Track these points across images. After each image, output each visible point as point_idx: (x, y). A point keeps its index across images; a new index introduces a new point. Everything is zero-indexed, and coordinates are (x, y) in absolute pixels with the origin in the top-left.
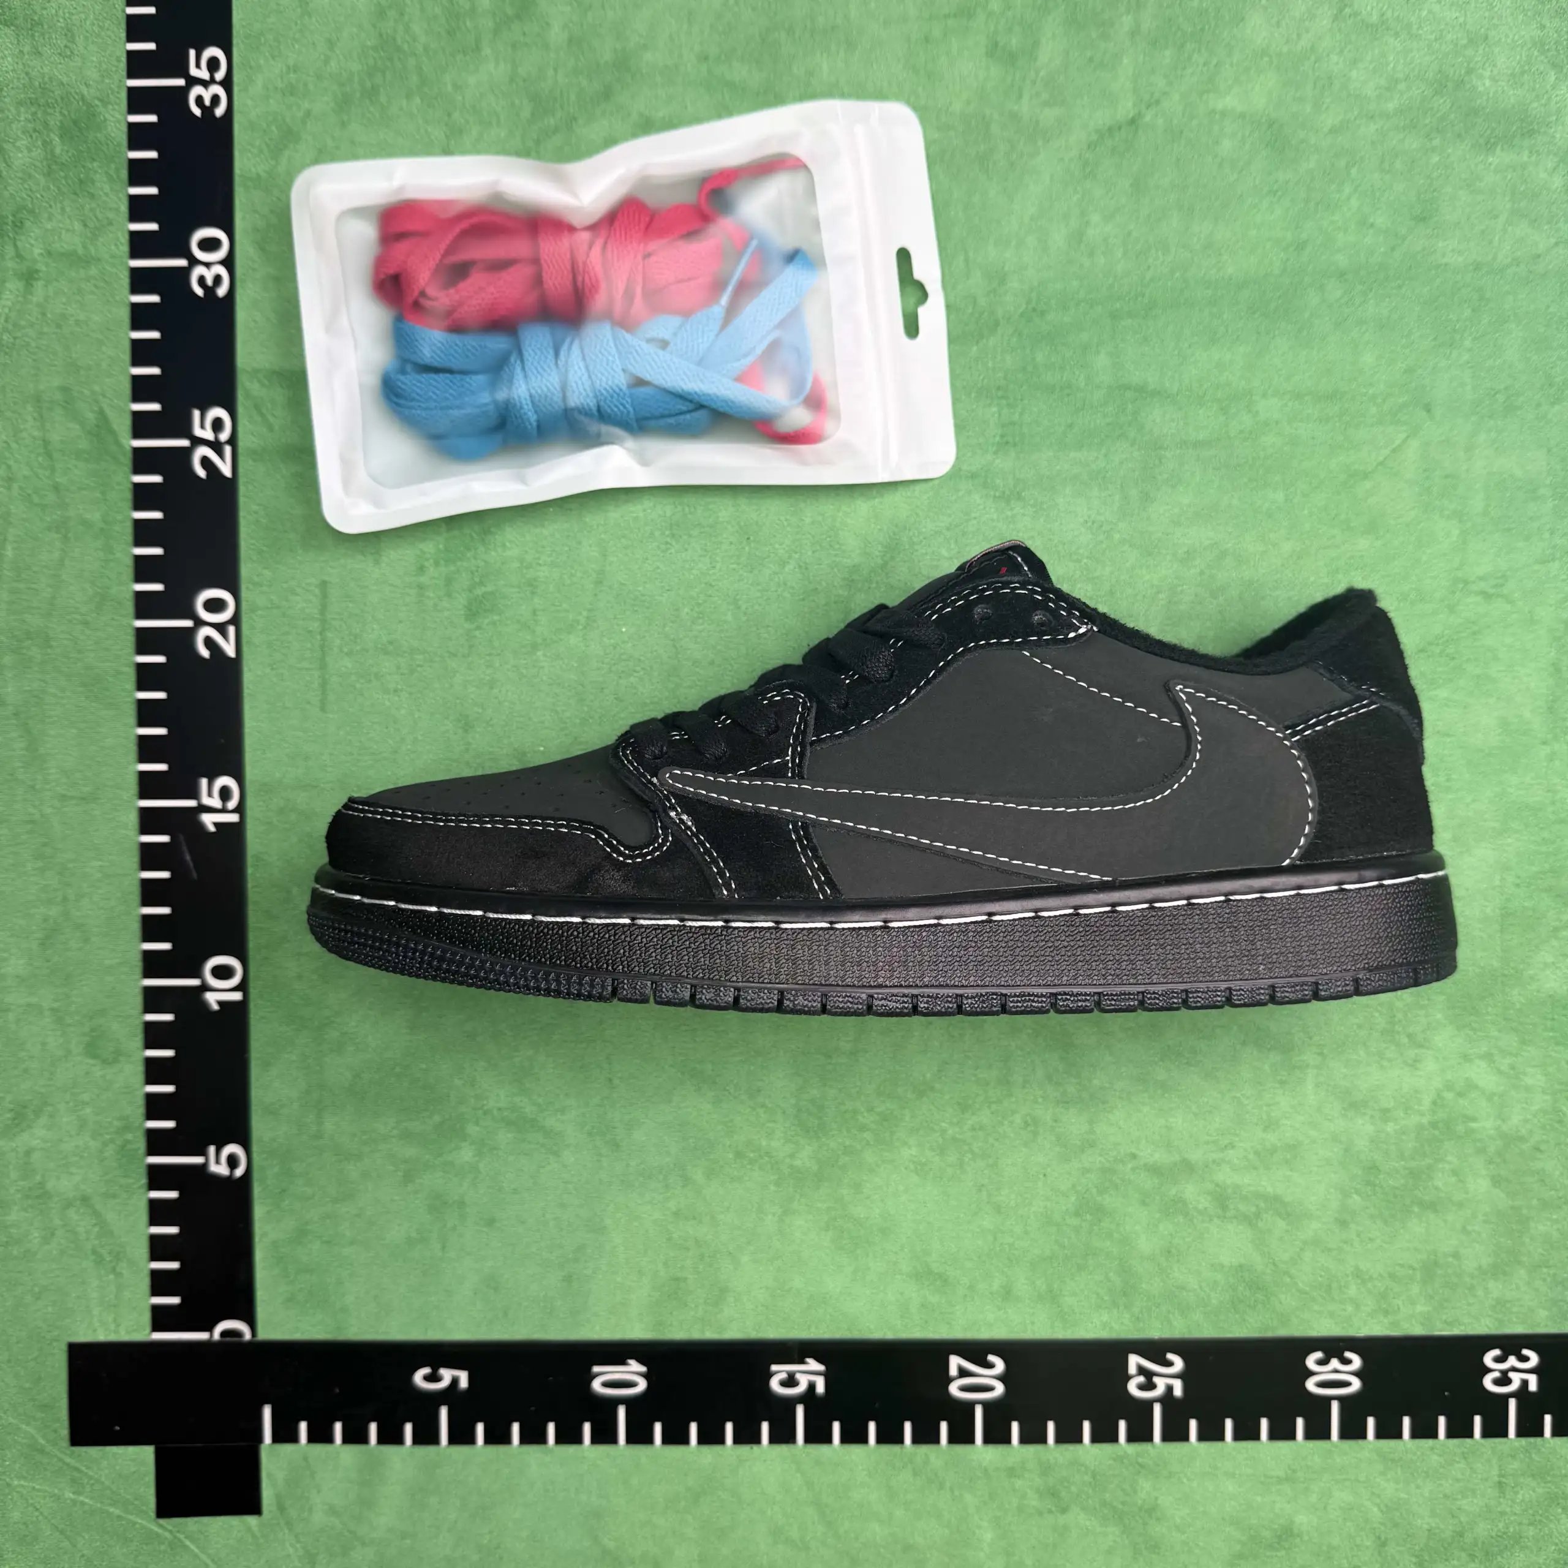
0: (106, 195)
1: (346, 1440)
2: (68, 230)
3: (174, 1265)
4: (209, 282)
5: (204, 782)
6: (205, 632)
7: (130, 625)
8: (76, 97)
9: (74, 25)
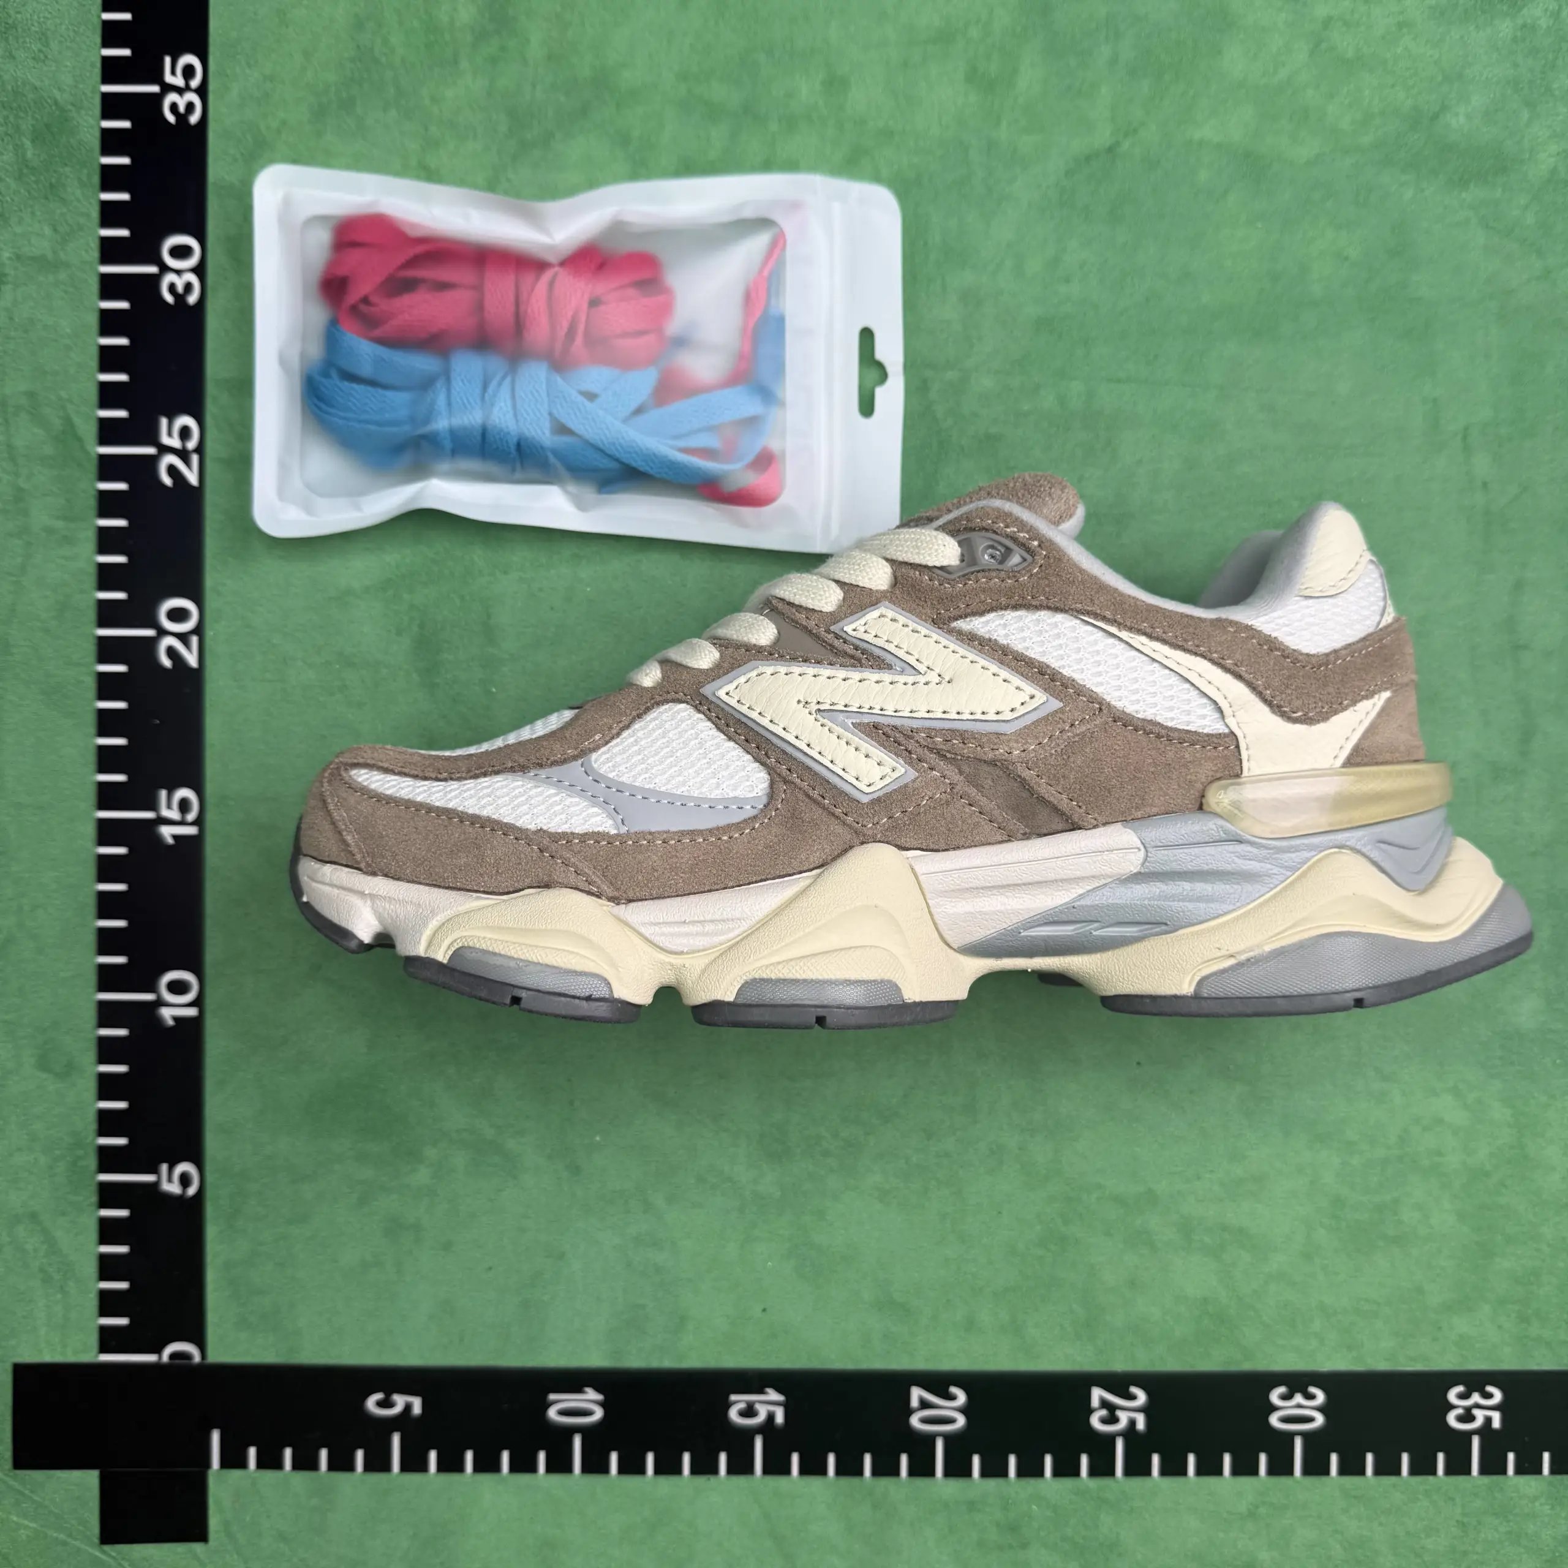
0: (78, 200)
1: (296, 1466)
2: (38, 235)
3: (123, 1285)
4: (180, 289)
5: (163, 793)
6: (168, 641)
7: (93, 635)
8: (49, 101)
9: (48, 29)
